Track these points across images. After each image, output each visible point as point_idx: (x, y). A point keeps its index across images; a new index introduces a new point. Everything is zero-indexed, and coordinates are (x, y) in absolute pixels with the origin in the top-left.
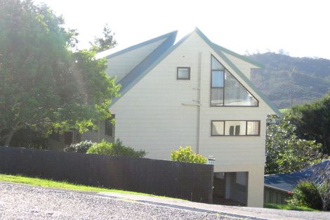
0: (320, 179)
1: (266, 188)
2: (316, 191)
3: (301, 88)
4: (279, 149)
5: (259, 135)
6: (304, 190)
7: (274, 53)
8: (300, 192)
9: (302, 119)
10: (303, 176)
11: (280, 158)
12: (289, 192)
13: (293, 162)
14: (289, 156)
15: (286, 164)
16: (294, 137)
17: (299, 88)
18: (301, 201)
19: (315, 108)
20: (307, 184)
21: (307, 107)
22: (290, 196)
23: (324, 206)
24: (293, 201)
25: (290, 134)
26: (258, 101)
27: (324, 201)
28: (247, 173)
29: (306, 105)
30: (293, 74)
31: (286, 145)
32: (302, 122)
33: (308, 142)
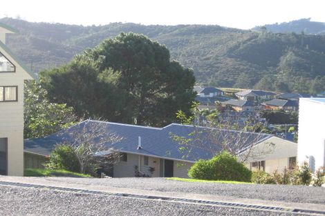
0: (77, 143)
1: (25, 154)
2: (74, 154)
3: (39, 52)
4: (31, 113)
5: (17, 101)
6: (62, 154)
7: (11, 18)
8: (57, 156)
9: (51, 83)
10: (59, 140)
11: (33, 122)
12: (47, 156)
13: (46, 126)
14: (41, 121)
15: (38, 128)
16: (45, 101)
17: (37, 52)
18: (58, 164)
19: (63, 72)
20: (65, 148)
21: (56, 71)
22: (47, 160)
23: (82, 169)
24: (51, 165)
25: (41, 98)
26: (15, 67)
27: (82, 164)
28: (6, 139)
29: (54, 70)
30: (31, 39)
31: (37, 109)
32: (52, 86)
33: (59, 105)
